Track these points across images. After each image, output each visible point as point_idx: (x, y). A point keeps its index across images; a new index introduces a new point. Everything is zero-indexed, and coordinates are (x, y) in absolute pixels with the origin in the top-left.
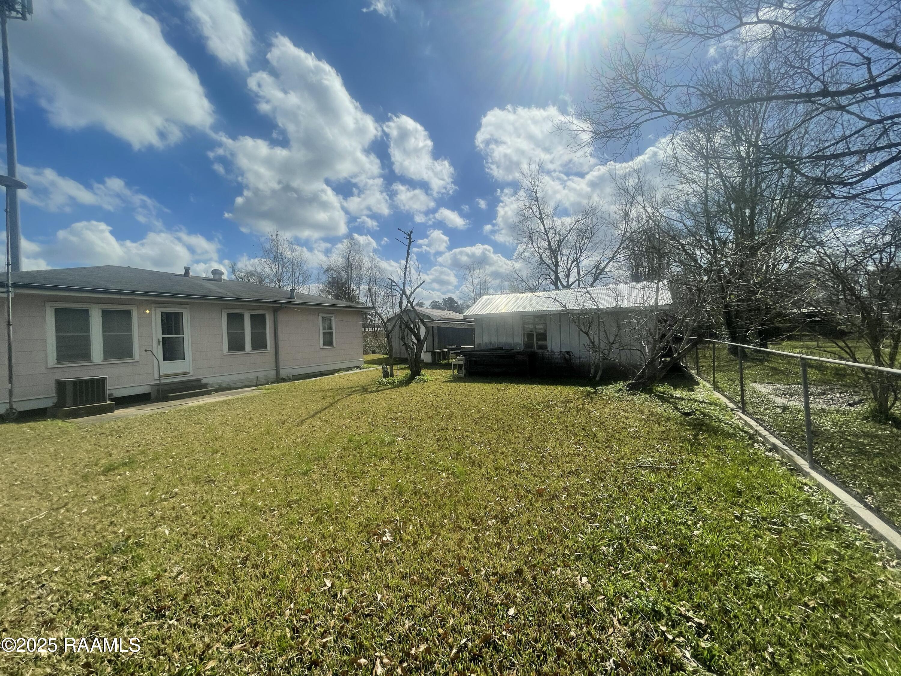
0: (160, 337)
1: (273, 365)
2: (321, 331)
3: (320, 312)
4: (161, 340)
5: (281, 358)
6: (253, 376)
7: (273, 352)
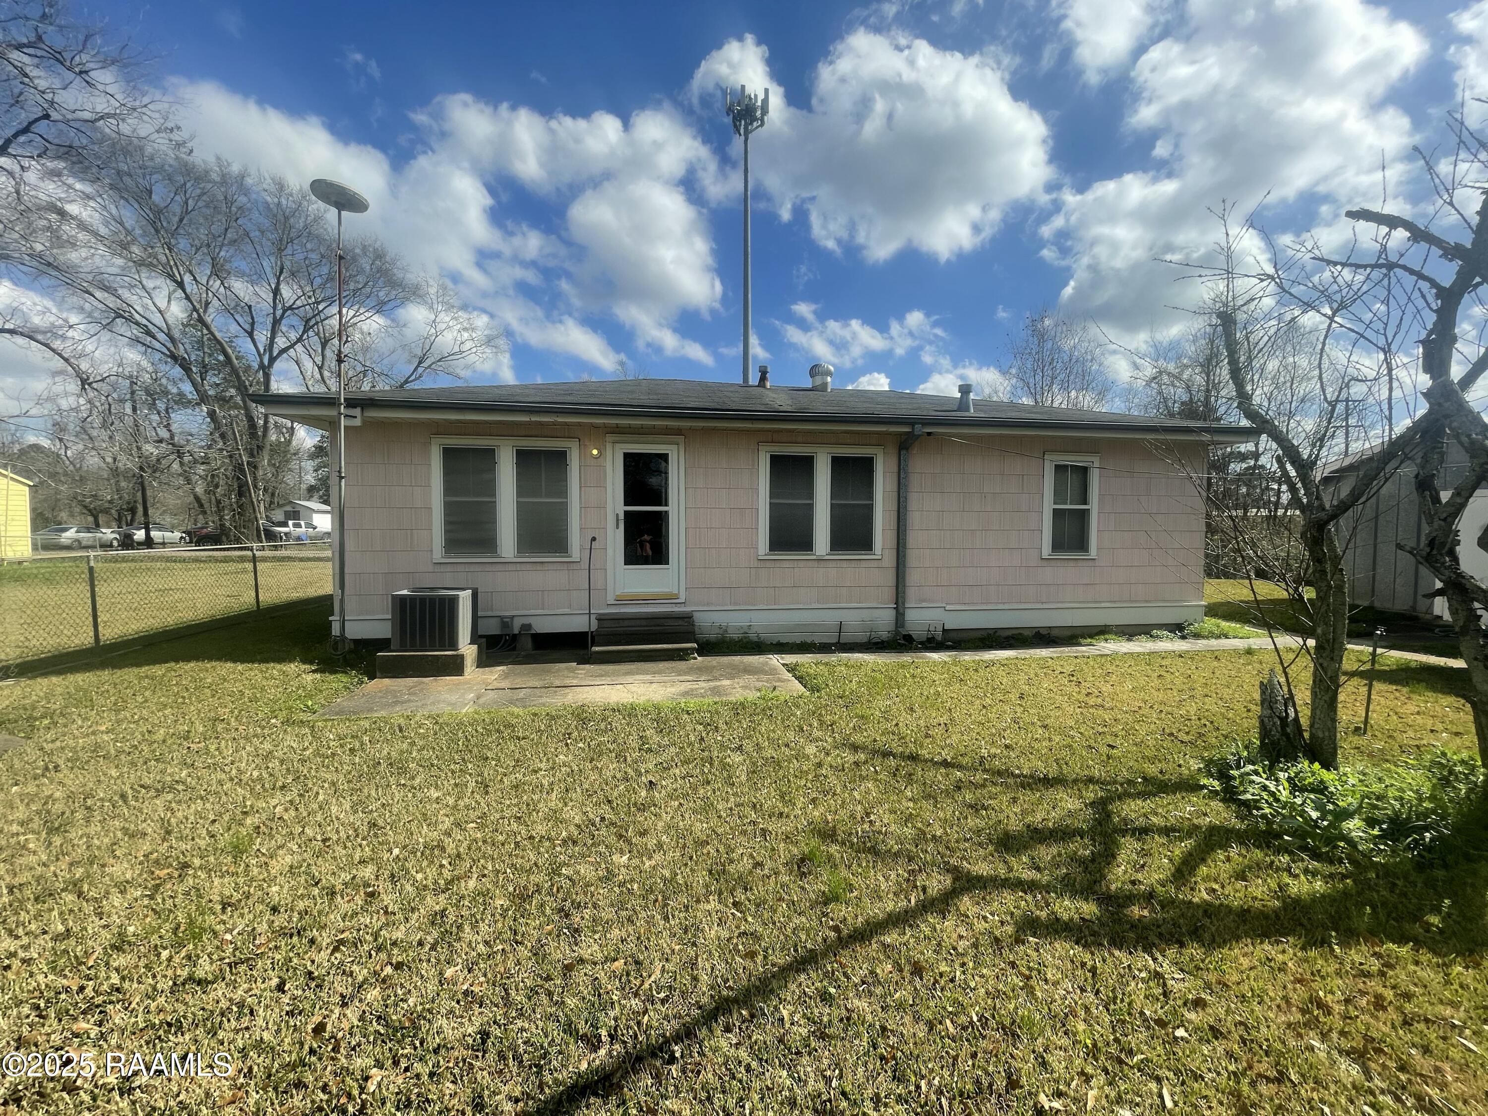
0: (621, 508)
1: (888, 593)
2: (1049, 506)
3: (1047, 447)
4: (622, 516)
5: (913, 577)
6: (831, 618)
7: (889, 560)
